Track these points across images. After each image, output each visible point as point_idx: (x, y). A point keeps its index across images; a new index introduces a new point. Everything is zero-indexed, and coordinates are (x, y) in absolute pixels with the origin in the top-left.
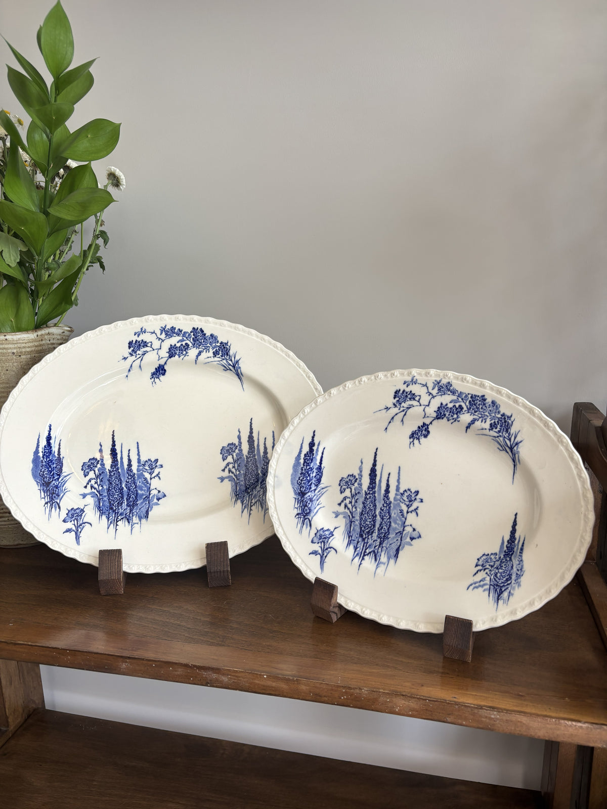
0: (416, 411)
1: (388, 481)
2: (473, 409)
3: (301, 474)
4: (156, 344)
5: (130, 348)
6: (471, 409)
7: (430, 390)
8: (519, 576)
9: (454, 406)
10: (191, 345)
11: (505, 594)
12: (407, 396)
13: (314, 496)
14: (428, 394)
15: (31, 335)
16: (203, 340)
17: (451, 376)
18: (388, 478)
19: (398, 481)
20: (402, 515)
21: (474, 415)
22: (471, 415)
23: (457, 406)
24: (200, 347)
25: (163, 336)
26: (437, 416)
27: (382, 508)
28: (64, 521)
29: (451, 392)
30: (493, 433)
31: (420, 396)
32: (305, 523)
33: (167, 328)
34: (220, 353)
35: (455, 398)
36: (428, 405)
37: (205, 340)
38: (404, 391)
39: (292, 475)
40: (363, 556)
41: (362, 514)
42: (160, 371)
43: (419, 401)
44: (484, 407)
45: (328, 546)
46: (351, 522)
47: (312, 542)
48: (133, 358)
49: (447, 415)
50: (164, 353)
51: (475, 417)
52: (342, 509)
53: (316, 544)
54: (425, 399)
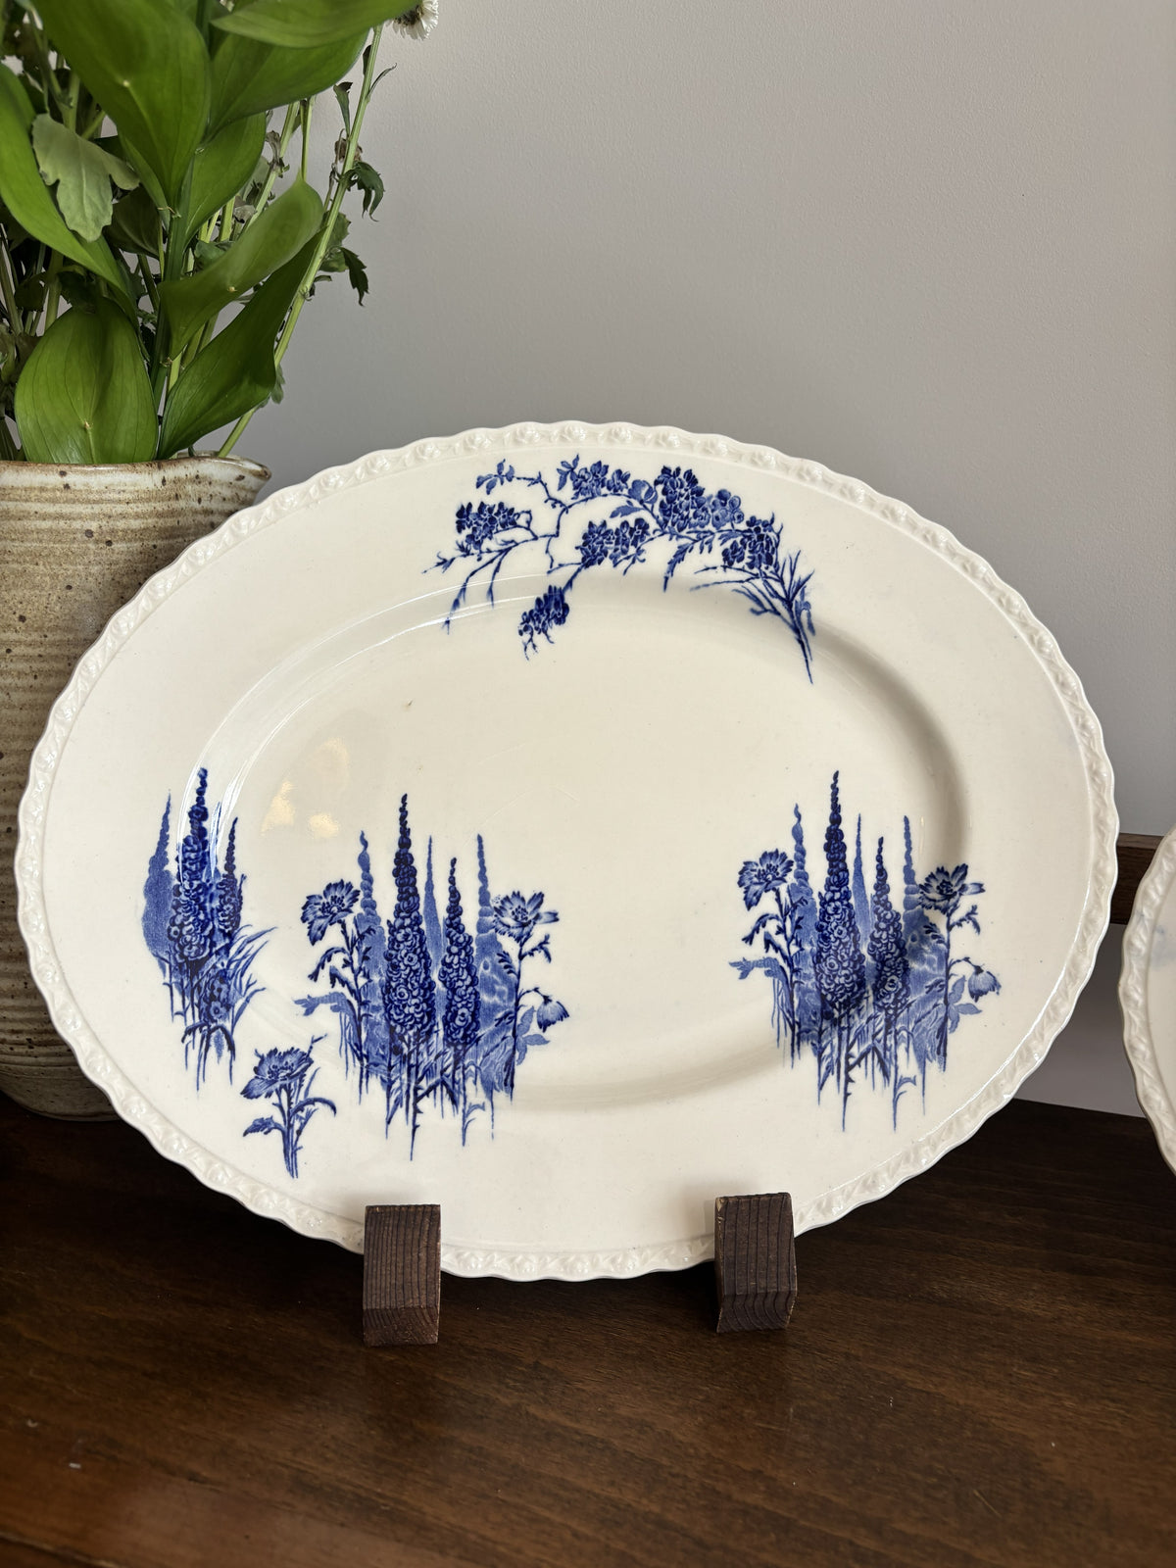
4: (545, 517)
5: (460, 528)
10: (653, 525)
15: (144, 480)
16: (692, 511)
24: (684, 533)
25: (567, 494)
28: (248, 1093)
33: (581, 465)
37: (700, 512)
42: (550, 609)
48: (471, 563)
50: (568, 550)
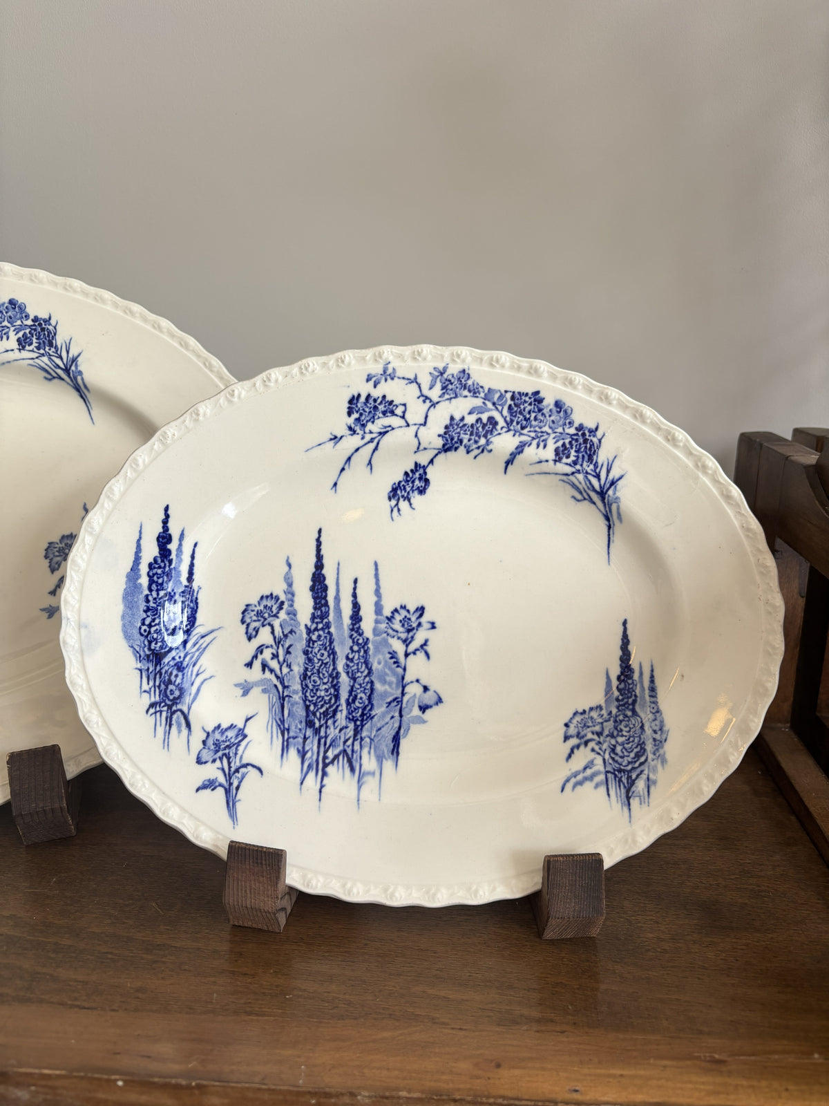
0: (400, 438)
1: (354, 595)
2: (518, 423)
3: (145, 611)
6: (515, 423)
7: (426, 392)
8: (658, 744)
9: (479, 420)
11: (640, 785)
12: (375, 408)
13: (185, 656)
14: (422, 398)
17: (464, 358)
18: (355, 589)
19: (378, 592)
20: (395, 663)
21: (521, 434)
22: (514, 435)
23: (485, 420)
26: (444, 445)
27: (351, 656)
29: (470, 391)
30: (562, 468)
31: (405, 405)
32: (174, 722)
34: (34, 340)
35: (478, 402)
36: (425, 424)
38: (369, 396)
39: (123, 617)
40: (322, 768)
41: (305, 676)
43: (403, 417)
44: (540, 416)
45: (238, 764)
46: (282, 699)
47: (199, 761)
49: (465, 441)
51: (524, 438)
52: (256, 673)
53: (209, 763)
54: (416, 411)
